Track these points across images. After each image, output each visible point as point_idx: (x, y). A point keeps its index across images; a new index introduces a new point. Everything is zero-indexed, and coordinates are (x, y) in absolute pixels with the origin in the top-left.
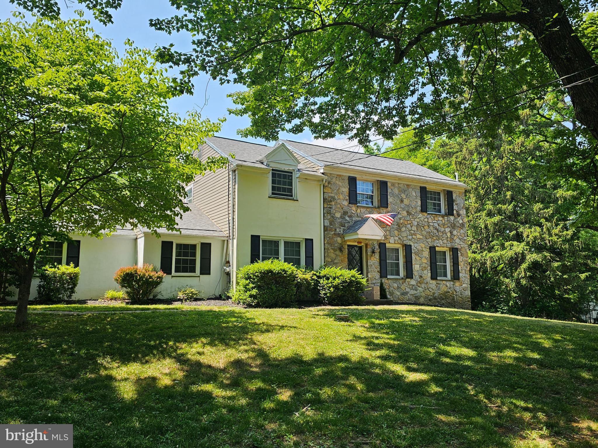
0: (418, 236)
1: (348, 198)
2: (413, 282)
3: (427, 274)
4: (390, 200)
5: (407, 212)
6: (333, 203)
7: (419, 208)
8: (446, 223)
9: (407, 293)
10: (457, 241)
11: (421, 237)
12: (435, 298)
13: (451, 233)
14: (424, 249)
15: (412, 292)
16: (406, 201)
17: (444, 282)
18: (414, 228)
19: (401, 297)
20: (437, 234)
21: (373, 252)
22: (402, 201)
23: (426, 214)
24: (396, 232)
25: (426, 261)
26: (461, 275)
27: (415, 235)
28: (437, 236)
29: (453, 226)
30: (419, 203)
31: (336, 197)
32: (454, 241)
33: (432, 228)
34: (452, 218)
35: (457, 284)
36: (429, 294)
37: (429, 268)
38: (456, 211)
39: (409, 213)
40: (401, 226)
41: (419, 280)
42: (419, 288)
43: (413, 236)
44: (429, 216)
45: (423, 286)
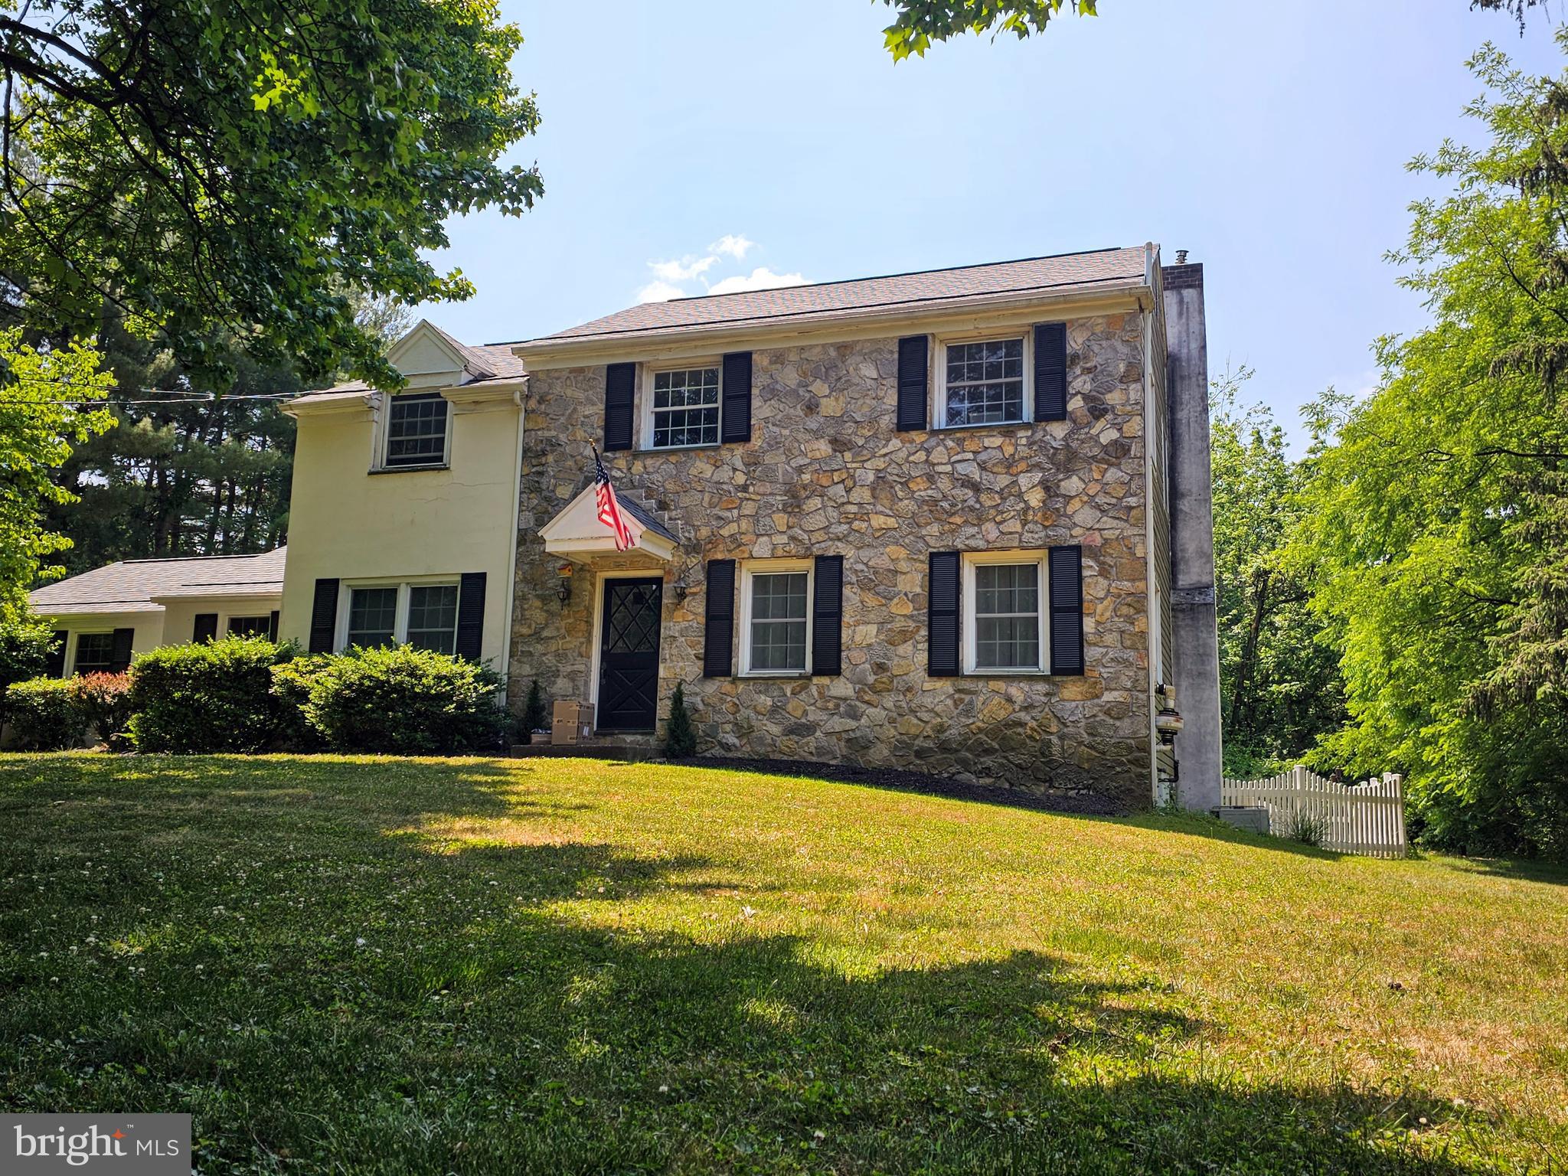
0: (878, 521)
1: (600, 433)
2: (841, 687)
3: (915, 656)
4: (760, 409)
5: (834, 441)
6: (550, 458)
7: (888, 420)
8: (1024, 451)
9: (809, 729)
10: (1084, 516)
11: (892, 522)
12: (944, 747)
13: (1047, 489)
14: (903, 566)
15: (838, 723)
16: (830, 406)
17: (1001, 686)
18: (860, 494)
19: (787, 743)
20: (971, 502)
21: (681, 595)
22: (811, 408)
23: (918, 437)
24: (781, 520)
25: (909, 609)
26: (1091, 653)
27: (864, 516)
28: (972, 509)
29: (1067, 461)
30: (891, 399)
31: (563, 437)
32: (1063, 521)
33: (944, 484)
34: (1058, 430)
35: (1072, 690)
36: (913, 731)
37: (924, 632)
38: (1086, 398)
39: (839, 445)
40: (803, 494)
41: (871, 679)
42: (870, 711)
43: (856, 525)
44: (933, 441)
45: (889, 701)
